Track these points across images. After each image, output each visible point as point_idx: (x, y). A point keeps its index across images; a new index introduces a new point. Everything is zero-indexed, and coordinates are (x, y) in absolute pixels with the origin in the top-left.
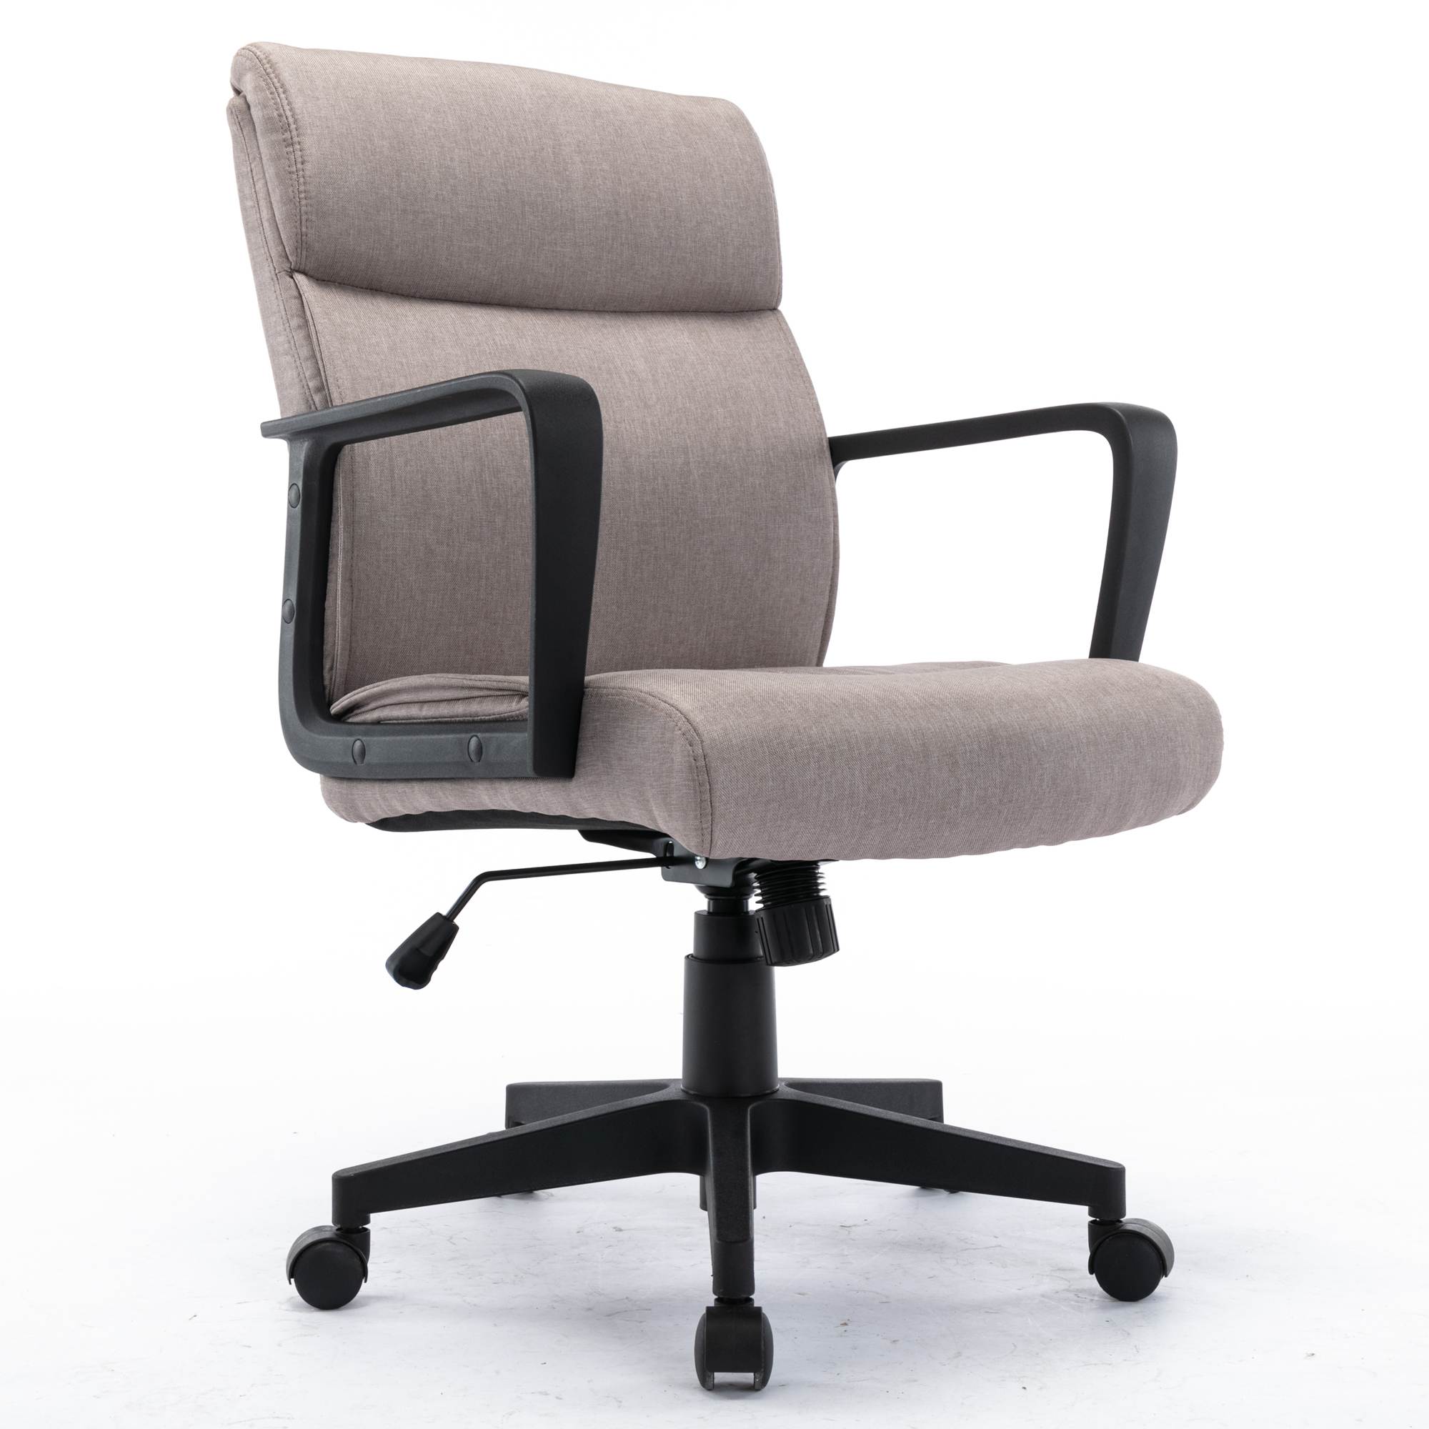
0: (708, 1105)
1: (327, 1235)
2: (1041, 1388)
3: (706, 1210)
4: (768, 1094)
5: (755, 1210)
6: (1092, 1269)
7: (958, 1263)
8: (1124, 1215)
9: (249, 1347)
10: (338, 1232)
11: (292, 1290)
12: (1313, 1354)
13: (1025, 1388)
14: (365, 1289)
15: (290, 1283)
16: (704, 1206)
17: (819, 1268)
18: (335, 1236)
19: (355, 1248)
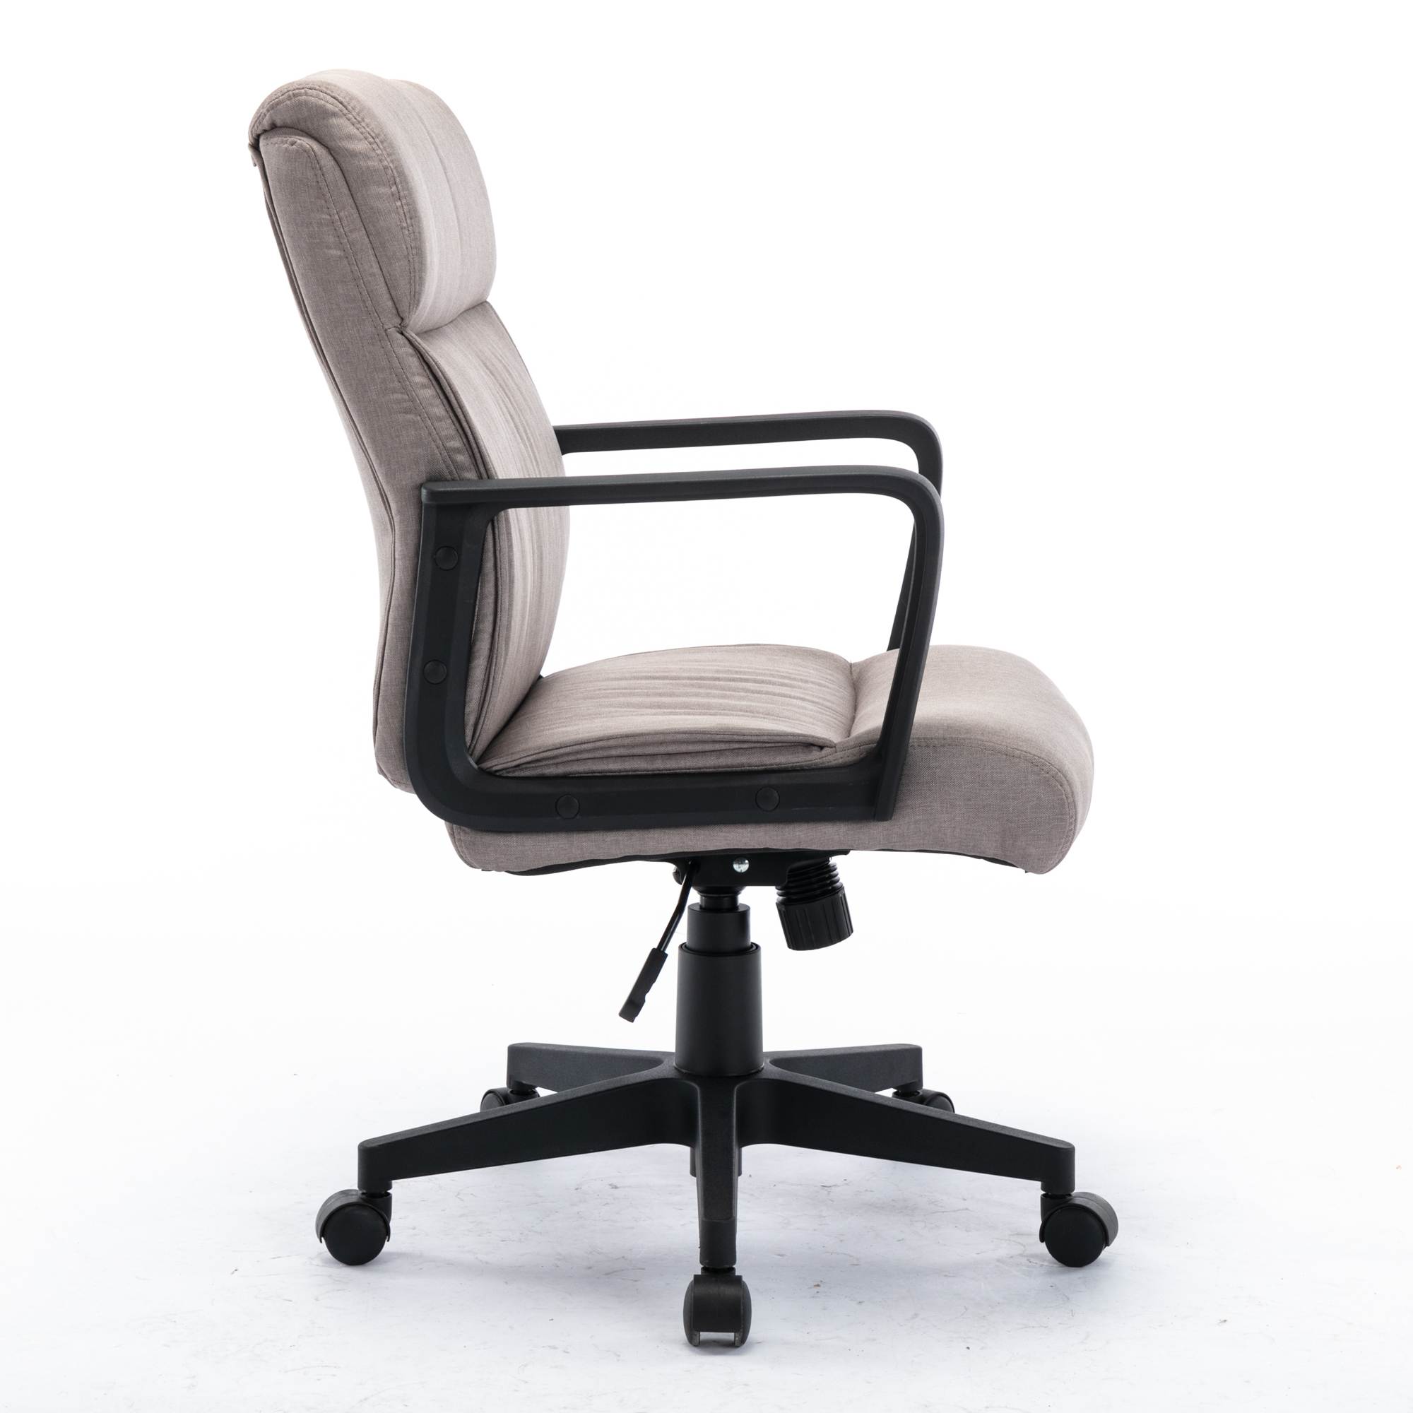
0: (698, 1085)
1: (353, 1199)
2: (982, 1348)
3: (695, 1176)
4: (752, 1074)
5: (739, 1177)
6: (1043, 1237)
7: (925, 1227)
8: (1074, 1190)
9: (290, 1301)
10: (364, 1196)
11: (323, 1247)
12: (1225, 1321)
13: (968, 1348)
14: (388, 1247)
15: (321, 1242)
16: (693, 1173)
17: (798, 1229)
18: (360, 1201)
19: (379, 1211)
